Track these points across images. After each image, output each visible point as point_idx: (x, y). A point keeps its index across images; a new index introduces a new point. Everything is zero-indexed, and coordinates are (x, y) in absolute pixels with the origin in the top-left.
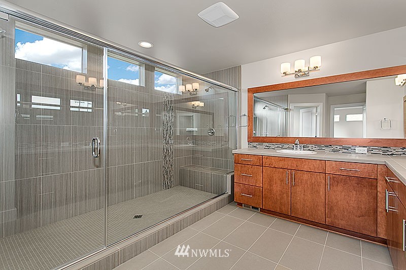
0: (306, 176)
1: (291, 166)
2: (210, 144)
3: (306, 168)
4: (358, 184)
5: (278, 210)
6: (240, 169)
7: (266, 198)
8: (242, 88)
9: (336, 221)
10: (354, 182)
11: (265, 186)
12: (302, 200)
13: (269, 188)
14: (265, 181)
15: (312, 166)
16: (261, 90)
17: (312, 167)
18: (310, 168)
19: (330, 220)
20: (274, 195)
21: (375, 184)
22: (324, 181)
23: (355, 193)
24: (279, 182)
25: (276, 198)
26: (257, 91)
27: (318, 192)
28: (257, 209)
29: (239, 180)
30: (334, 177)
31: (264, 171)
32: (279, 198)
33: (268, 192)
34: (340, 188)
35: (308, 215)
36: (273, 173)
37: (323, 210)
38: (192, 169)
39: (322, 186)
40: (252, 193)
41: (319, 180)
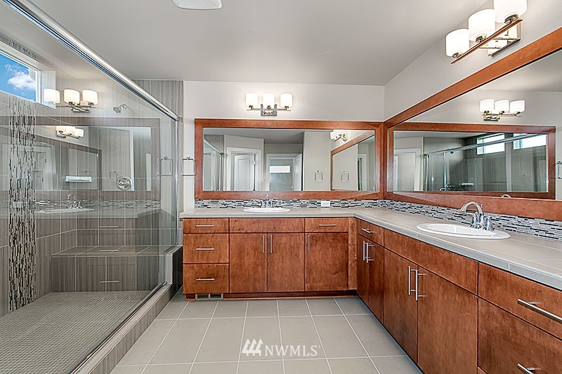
0: (284, 239)
1: (267, 228)
2: (120, 205)
3: (284, 229)
4: (334, 240)
5: (251, 289)
6: (193, 242)
7: (234, 277)
8: (185, 117)
9: (315, 284)
10: (331, 238)
11: (234, 261)
12: (280, 269)
13: (238, 262)
14: (234, 254)
15: (291, 225)
16: (215, 124)
17: (291, 227)
18: (289, 229)
19: (309, 285)
20: (245, 270)
21: (346, 237)
22: (303, 242)
23: (331, 249)
24: (252, 252)
25: (249, 274)
26: (209, 124)
27: (297, 256)
28: (220, 296)
29: (192, 259)
30: (312, 236)
31: (232, 239)
32: (252, 273)
33: (237, 268)
34: (318, 247)
35: (287, 286)
36: (244, 240)
37: (302, 274)
38: (90, 254)
39: (302, 247)
40: (214, 275)
41: (299, 242)
